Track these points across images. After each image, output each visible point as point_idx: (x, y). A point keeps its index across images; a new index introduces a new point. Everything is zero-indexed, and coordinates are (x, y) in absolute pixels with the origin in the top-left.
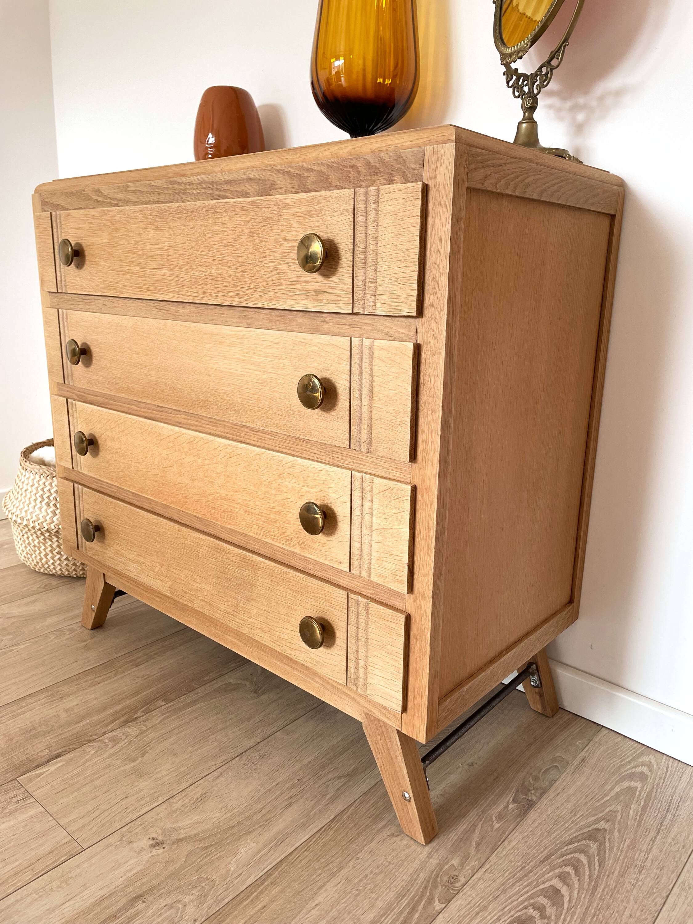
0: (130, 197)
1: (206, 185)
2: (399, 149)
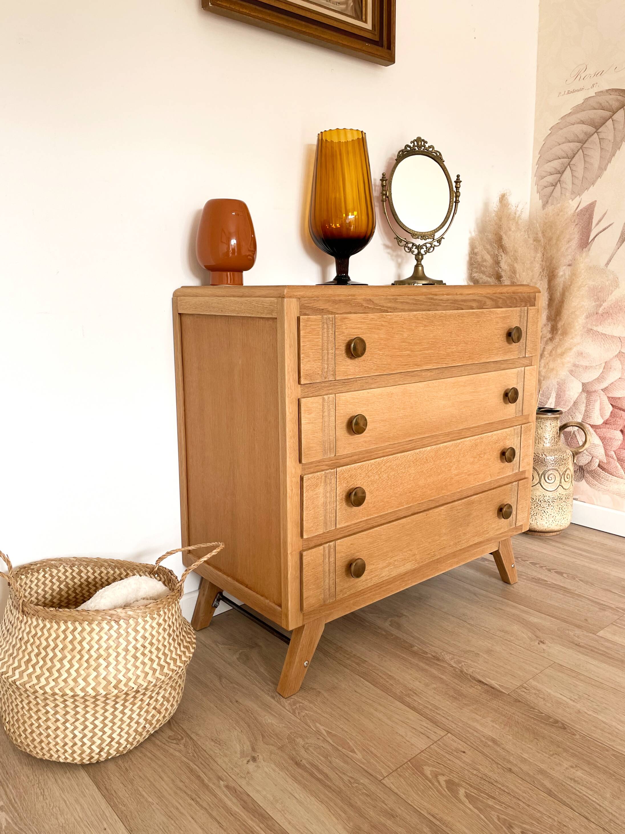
0: (399, 306)
1: (451, 301)
2: (527, 293)
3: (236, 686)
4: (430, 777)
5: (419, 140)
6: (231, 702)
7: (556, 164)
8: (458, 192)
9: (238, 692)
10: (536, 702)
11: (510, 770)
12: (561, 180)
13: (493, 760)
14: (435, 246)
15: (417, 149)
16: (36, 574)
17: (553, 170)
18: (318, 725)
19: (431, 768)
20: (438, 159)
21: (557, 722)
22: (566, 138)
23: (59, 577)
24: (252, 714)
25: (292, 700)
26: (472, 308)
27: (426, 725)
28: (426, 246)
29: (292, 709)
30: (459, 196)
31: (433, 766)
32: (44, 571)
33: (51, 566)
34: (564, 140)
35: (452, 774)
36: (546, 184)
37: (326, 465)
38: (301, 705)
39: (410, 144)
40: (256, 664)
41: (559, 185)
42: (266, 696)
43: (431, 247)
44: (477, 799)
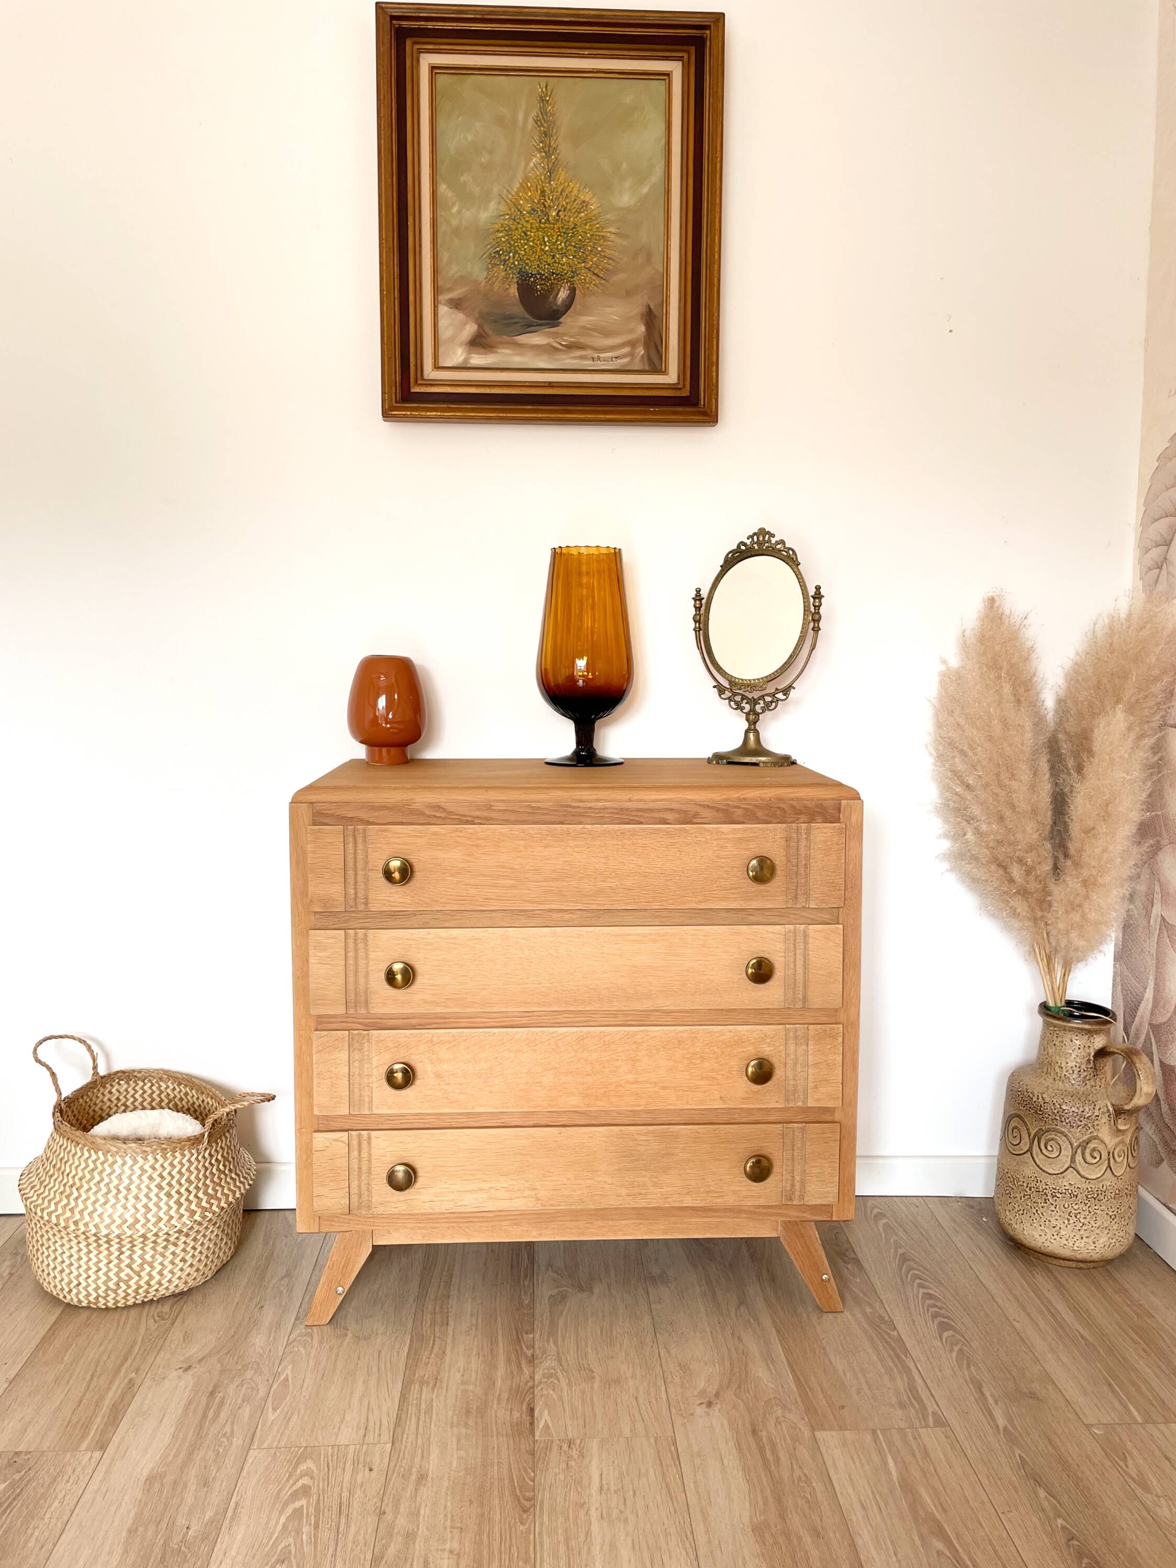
2: (819, 800)
4: (299, 1472)
5: (760, 532)
7: (1161, 527)
8: (816, 613)
10: (552, 1464)
11: (382, 1513)
12: (1167, 557)
13: (384, 1494)
14: (778, 700)
15: (756, 548)
16: (141, 1084)
17: (1158, 538)
18: (290, 1367)
19: (312, 1466)
20: (791, 559)
23: (168, 1094)
26: (664, 822)
27: (385, 1423)
28: (764, 700)
30: (818, 620)
31: (318, 1466)
32: (150, 1081)
33: (161, 1079)
35: (321, 1483)
36: (1150, 564)
37: (359, 1023)
38: (309, 1339)
39: (746, 541)
41: (1164, 566)
43: (772, 701)
44: (301, 1519)
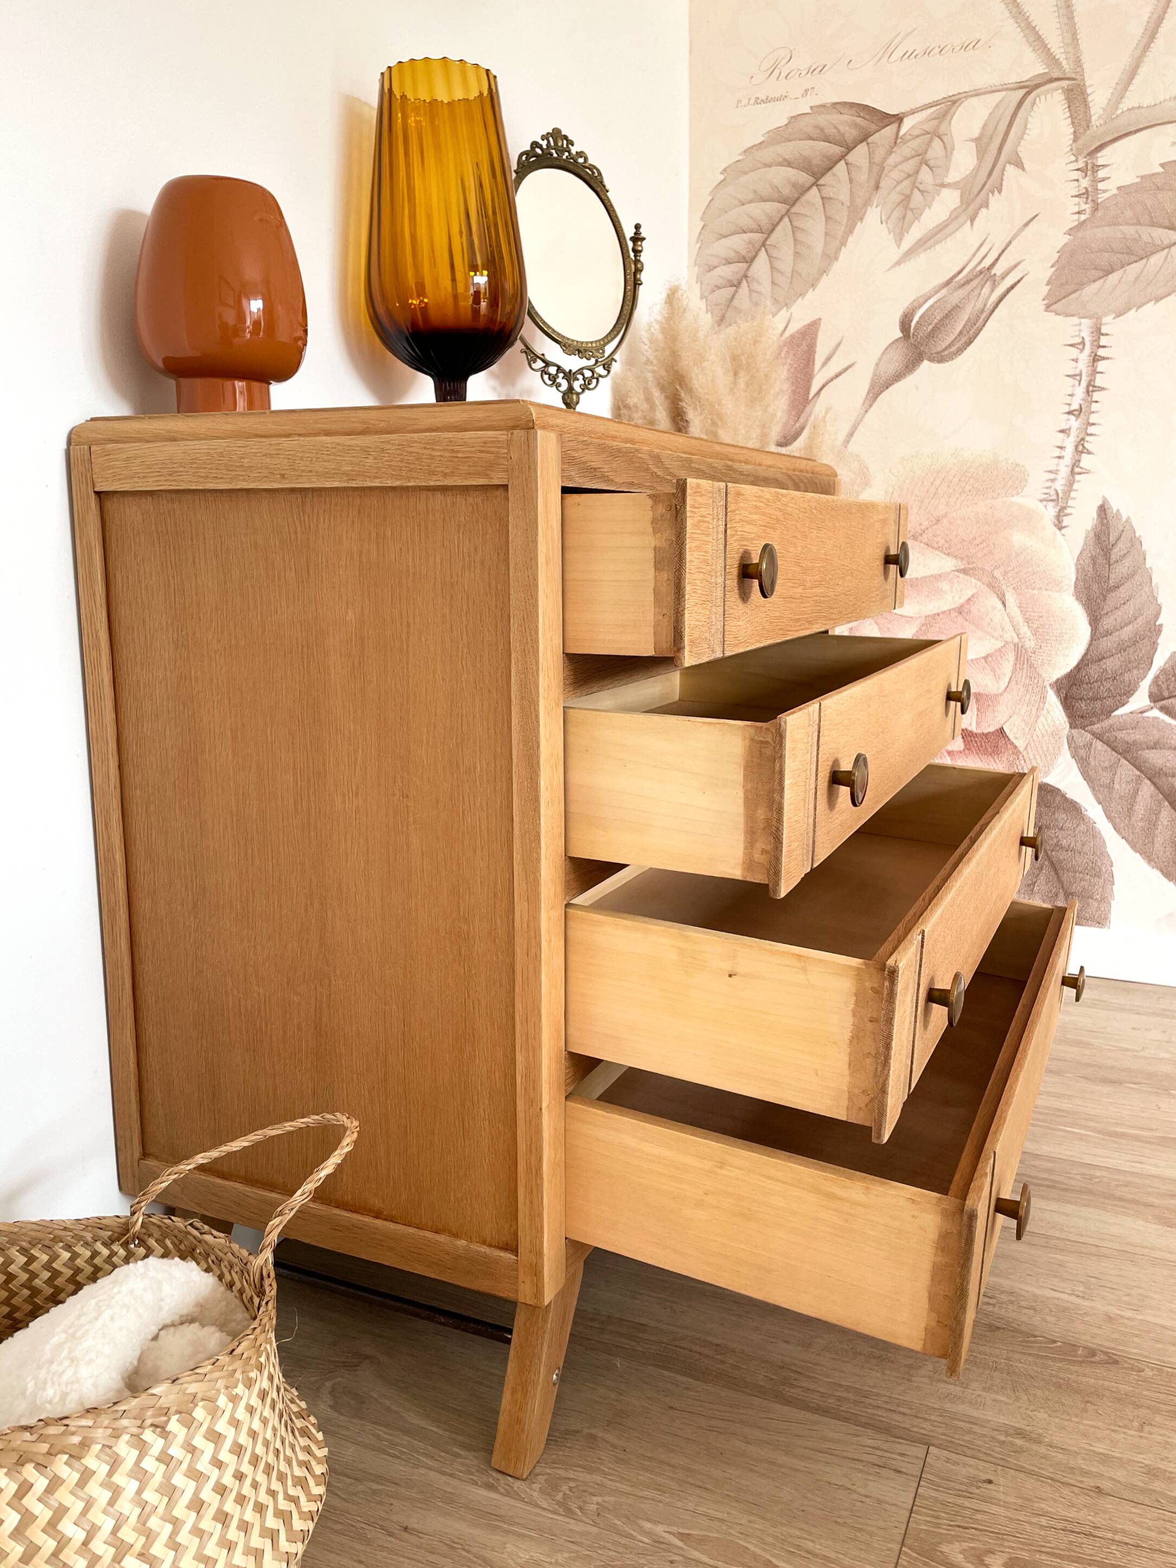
3: (375, 1486)
5: (556, 134)
6: (391, 1534)
7: (739, 243)
8: (637, 261)
9: (393, 1501)
10: (1025, 1319)
11: (1099, 1490)
12: (749, 274)
13: (1052, 1479)
14: (600, 376)
15: (555, 155)
17: (732, 255)
18: (647, 1525)
19: (957, 1546)
21: (1093, 1353)
22: (755, 192)
24: (468, 1551)
25: (542, 1479)
27: (872, 1442)
28: (583, 375)
29: (559, 1503)
30: (641, 271)
31: (961, 1539)
34: (751, 196)
35: (1006, 1544)
36: (719, 282)
38: (572, 1484)
39: (541, 142)
40: (389, 1410)
41: (744, 283)
42: (471, 1488)
43: (593, 377)
